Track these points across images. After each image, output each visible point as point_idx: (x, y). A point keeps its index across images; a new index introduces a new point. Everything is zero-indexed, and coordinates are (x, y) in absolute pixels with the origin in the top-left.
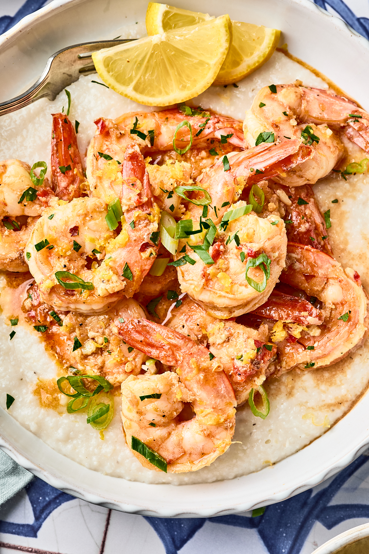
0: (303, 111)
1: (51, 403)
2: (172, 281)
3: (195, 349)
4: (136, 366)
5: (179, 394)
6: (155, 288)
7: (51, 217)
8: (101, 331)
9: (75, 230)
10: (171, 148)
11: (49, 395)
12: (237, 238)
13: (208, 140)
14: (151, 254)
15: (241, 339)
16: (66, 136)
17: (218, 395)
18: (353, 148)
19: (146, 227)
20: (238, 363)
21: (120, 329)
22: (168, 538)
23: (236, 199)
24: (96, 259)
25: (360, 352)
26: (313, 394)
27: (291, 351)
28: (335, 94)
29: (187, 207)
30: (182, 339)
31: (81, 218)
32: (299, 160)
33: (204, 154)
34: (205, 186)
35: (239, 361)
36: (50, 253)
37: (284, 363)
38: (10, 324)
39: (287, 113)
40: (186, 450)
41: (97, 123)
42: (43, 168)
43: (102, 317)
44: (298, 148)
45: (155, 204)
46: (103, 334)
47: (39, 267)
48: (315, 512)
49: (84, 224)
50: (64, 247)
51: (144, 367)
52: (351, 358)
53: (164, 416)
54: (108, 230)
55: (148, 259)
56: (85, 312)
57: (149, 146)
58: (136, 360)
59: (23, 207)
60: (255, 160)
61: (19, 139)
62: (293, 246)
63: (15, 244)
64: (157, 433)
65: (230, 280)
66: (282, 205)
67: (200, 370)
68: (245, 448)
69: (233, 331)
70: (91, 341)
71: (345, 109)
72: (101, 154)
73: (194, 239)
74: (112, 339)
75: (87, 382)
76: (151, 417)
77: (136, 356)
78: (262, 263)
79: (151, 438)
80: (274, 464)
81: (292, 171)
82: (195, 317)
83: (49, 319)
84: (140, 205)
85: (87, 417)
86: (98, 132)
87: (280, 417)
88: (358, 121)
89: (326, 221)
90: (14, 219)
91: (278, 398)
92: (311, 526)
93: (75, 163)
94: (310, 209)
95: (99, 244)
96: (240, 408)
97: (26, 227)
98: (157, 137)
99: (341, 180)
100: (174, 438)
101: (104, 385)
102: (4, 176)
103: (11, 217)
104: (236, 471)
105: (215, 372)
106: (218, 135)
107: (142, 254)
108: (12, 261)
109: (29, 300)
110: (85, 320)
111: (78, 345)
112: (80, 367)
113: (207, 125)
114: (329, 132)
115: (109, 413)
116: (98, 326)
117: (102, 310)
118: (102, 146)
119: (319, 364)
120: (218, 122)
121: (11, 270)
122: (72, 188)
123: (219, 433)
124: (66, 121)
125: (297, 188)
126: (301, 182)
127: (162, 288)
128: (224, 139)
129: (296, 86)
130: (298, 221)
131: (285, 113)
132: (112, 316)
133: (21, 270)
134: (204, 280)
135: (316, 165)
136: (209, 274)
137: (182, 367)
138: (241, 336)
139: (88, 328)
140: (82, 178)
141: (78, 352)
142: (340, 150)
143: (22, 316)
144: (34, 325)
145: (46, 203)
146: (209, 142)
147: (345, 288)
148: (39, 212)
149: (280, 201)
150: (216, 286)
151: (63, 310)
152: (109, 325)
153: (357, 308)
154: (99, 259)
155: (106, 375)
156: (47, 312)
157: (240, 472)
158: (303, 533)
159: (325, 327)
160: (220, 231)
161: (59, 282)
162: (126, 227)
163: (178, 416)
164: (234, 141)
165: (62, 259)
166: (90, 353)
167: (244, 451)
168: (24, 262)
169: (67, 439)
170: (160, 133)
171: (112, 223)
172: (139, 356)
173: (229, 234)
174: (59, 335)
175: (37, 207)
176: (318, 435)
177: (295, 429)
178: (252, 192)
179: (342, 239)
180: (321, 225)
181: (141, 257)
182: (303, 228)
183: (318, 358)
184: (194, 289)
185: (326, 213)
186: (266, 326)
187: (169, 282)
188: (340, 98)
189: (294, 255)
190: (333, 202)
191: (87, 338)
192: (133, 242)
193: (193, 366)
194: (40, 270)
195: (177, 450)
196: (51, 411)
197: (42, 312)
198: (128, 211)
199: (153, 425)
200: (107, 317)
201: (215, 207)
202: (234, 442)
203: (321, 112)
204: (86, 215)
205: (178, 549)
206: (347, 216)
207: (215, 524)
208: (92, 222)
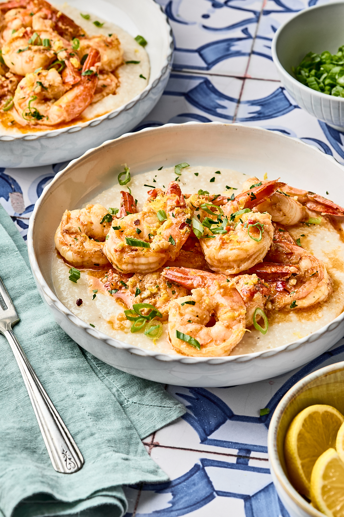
1: (120, 327)
3: (217, 277)
5: (208, 302)
7: (122, 219)
8: (153, 281)
9: (137, 222)
11: (119, 323)
12: (241, 220)
14: (187, 231)
16: (130, 201)
17: (233, 301)
18: (312, 214)
19: (183, 216)
22: (201, 430)
26: (297, 325)
31: (141, 215)
35: (246, 285)
36: (121, 234)
37: (276, 303)
40: (213, 337)
46: (155, 284)
49: (143, 219)
50: (131, 231)
53: (197, 316)
54: (159, 221)
55: (185, 234)
56: (144, 267)
59: (103, 228)
63: (97, 245)
64: (192, 327)
67: (221, 287)
70: (147, 290)
74: (161, 286)
76: (188, 317)
77: (177, 296)
79: (189, 330)
83: (119, 285)
84: (179, 206)
86: (150, 196)
87: (276, 335)
89: (298, 243)
91: (274, 326)
94: (287, 235)
95: (153, 229)
99: (306, 227)
100: (204, 332)
101: (157, 313)
102: (92, 209)
105: (230, 288)
107: (181, 230)
108: (95, 252)
109: (106, 278)
110: (143, 277)
111: (138, 293)
113: (219, 197)
115: (160, 330)
119: (299, 303)
121: (95, 262)
123: (235, 325)
124: (130, 194)
126: (280, 217)
133: (103, 262)
134: (221, 241)
136: (224, 239)
139: (145, 282)
141: (138, 297)
142: (304, 210)
144: (108, 290)
147: (313, 260)
151: (129, 267)
153: (322, 270)
156: (117, 281)
159: (301, 281)
160: (230, 221)
161: (128, 242)
162: (170, 217)
166: (146, 297)
168: (103, 254)
173: (236, 223)
181: (180, 233)
183: (299, 300)
185: (297, 240)
191: (144, 288)
192: (175, 224)
193: (216, 285)
194: (114, 243)
195: (206, 338)
196: (120, 332)
197: (114, 281)
199: (189, 321)
200: (156, 274)
201: (226, 216)
202: (247, 330)
203: (290, 190)
205: (209, 435)
206: (311, 242)
207: (234, 422)
208: (149, 218)
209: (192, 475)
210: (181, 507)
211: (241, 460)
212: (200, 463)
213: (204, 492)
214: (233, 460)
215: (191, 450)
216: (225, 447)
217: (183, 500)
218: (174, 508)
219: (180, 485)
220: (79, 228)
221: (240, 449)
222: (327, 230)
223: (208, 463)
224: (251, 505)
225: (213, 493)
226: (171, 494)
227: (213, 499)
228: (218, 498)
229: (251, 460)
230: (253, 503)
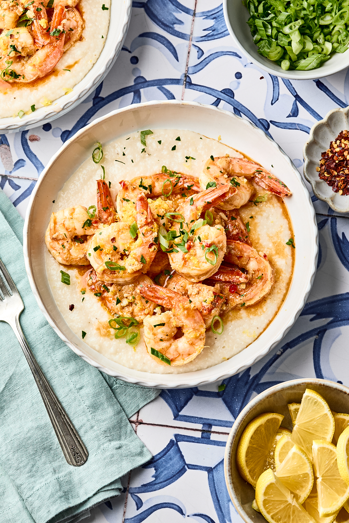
0: (231, 170)
1: (106, 334)
2: (167, 264)
3: (181, 298)
4: (150, 311)
5: (175, 323)
6: (158, 269)
7: (101, 234)
8: (130, 293)
9: (113, 240)
10: (161, 194)
11: (105, 330)
12: (199, 238)
13: (181, 188)
14: (155, 249)
15: (205, 292)
16: (105, 191)
17: (195, 322)
18: (259, 188)
19: (151, 235)
20: (204, 304)
21: (141, 291)
22: (173, 406)
23: (198, 218)
24: (126, 255)
25: (270, 297)
27: (232, 298)
28: (247, 160)
29: (172, 224)
30: (174, 293)
31: (116, 233)
32: (230, 195)
33: (179, 196)
34: (181, 212)
35: (205, 303)
36: (101, 253)
37: (230, 304)
38: (81, 294)
39: (222, 171)
40: (180, 353)
41: (120, 183)
42: (94, 209)
43: (130, 285)
44: (228, 189)
45: (155, 222)
46: (132, 294)
47: (96, 261)
48: (253, 387)
49: (118, 236)
50: (109, 249)
51: (155, 311)
52: (265, 300)
53: (167, 335)
54: (131, 238)
55: (153, 252)
56: (122, 283)
57: (150, 193)
58: (151, 307)
59: (85, 230)
60: (206, 197)
61: (80, 195)
62: (230, 242)
63: (81, 250)
64: (164, 344)
65: (197, 260)
66: (223, 220)
67: (185, 309)
68: (212, 351)
69: (201, 288)
70: (126, 299)
71: (253, 168)
72: (124, 199)
73: (177, 240)
74: (137, 297)
75: (124, 322)
76: (160, 336)
77: (150, 305)
78: (214, 250)
79: (161, 347)
80: (228, 359)
81: (227, 202)
82: (180, 283)
83: (102, 289)
84: (147, 224)
85: (126, 340)
86: (121, 188)
87: (230, 334)
88: (260, 174)
89: (247, 228)
90: (80, 237)
91: (228, 324)
92: (251, 394)
93: (111, 205)
94: (238, 222)
95: (127, 246)
96: (208, 330)
97: (87, 241)
98: (153, 188)
99: (254, 206)
100: (173, 347)
101: (134, 321)
102: (74, 214)
103: (78, 236)
104: (208, 364)
105: (193, 310)
106: (186, 185)
107: (150, 249)
108: (81, 259)
109: (91, 280)
110: (122, 287)
111: (119, 301)
112: (120, 314)
113: (180, 181)
114: (245, 180)
115: (138, 337)
116: (129, 290)
117: (131, 281)
118: (124, 195)
119: (248, 304)
120: (185, 179)
121: (80, 264)
122: (110, 219)
123: (197, 342)
124: (104, 183)
125: (230, 211)
126: (232, 208)
127: (162, 268)
128: (189, 187)
129: (226, 157)
130: (232, 229)
131: (221, 172)
132: (136, 285)
133: (85, 264)
134: (183, 261)
135: (239, 198)
136: (186, 258)
137: (175, 308)
138: (205, 290)
139: (124, 292)
140: (114, 213)
141: (119, 305)
142: (252, 190)
143: (88, 289)
144: (94, 293)
145: (97, 227)
146: (181, 190)
147: (259, 262)
148: (93, 232)
149: (221, 218)
150: (190, 264)
151: (110, 282)
152: (135, 289)
153: (266, 272)
154: (127, 254)
155: (135, 317)
156: (101, 285)
157: (210, 364)
158: (247, 398)
159: (249, 284)
160: (191, 235)
161: (107, 267)
162: (140, 236)
163: (174, 336)
164: (195, 188)
165: (107, 255)
166: (125, 305)
167: (211, 353)
168: (87, 259)
169: (116, 353)
170: (155, 186)
171: (133, 235)
172: (152, 305)
173: (195, 236)
174: (108, 297)
175: (92, 229)
176: (250, 342)
177: (238, 339)
178: (206, 214)
179: (256, 237)
180: (245, 230)
181: (150, 251)
182: (235, 232)
183: (247, 300)
184: (178, 267)
185: (247, 224)
186: (219, 285)
187: (165, 265)
188: (250, 162)
189: (231, 246)
190: (250, 218)
191: (123, 297)
192: (145, 243)
193: (181, 307)
194: (96, 262)
195: (175, 353)
196: (106, 338)
197: (98, 285)
198: (141, 227)
199: (161, 340)
200: (133, 285)
201: (187, 223)
202: (205, 347)
203: (240, 170)
204: (119, 231)
205: (180, 411)
206: (258, 225)
207: (198, 397)
208: (123, 235)
209: (169, 451)
210: (161, 480)
211: (205, 435)
212: (174, 439)
213: (178, 466)
214: (198, 435)
215: (167, 426)
216: (193, 422)
217: (163, 474)
218: (157, 482)
219: (160, 460)
220: (65, 234)
221: (203, 424)
222: (272, 206)
223: (181, 439)
224: (213, 476)
225: (185, 466)
226: (154, 468)
227: (185, 472)
228: (189, 471)
229: (212, 434)
230: (214, 474)
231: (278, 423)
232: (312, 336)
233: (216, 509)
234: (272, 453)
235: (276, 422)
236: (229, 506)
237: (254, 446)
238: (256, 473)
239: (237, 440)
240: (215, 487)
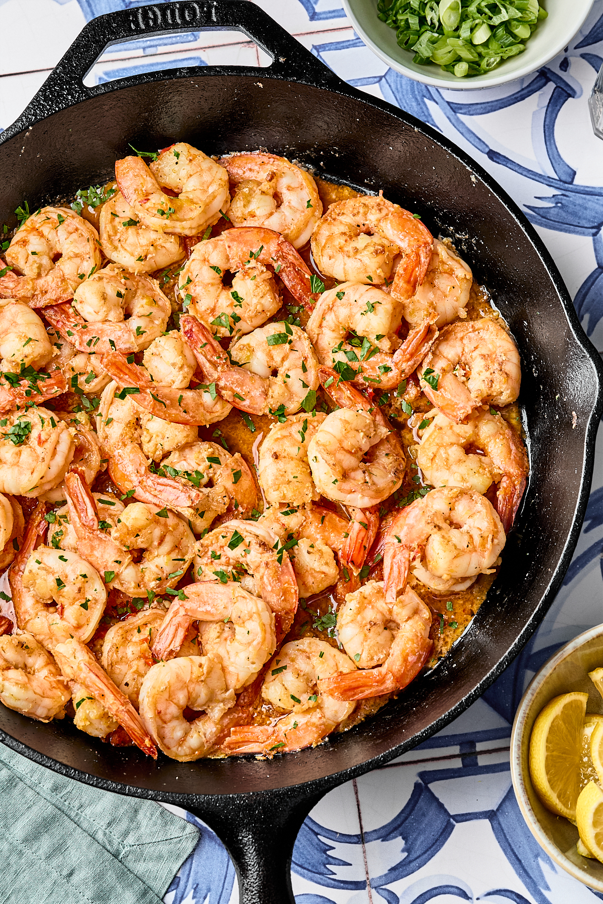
209: (417, 802)
210: (418, 853)
211: (468, 761)
212: (420, 781)
213: (438, 824)
214: (457, 764)
215: (403, 764)
216: (443, 746)
217: (419, 843)
218: (412, 857)
219: (407, 821)
221: (460, 744)
223: (430, 778)
224: (499, 824)
225: (449, 820)
226: (401, 837)
227: (453, 829)
228: (458, 826)
229: (479, 757)
230: (501, 819)
231: (582, 708)
232: (593, 556)
233: (520, 875)
234: (585, 759)
235: (578, 707)
236: (538, 865)
237: (555, 753)
238: (569, 797)
239: (525, 752)
240: (507, 840)
